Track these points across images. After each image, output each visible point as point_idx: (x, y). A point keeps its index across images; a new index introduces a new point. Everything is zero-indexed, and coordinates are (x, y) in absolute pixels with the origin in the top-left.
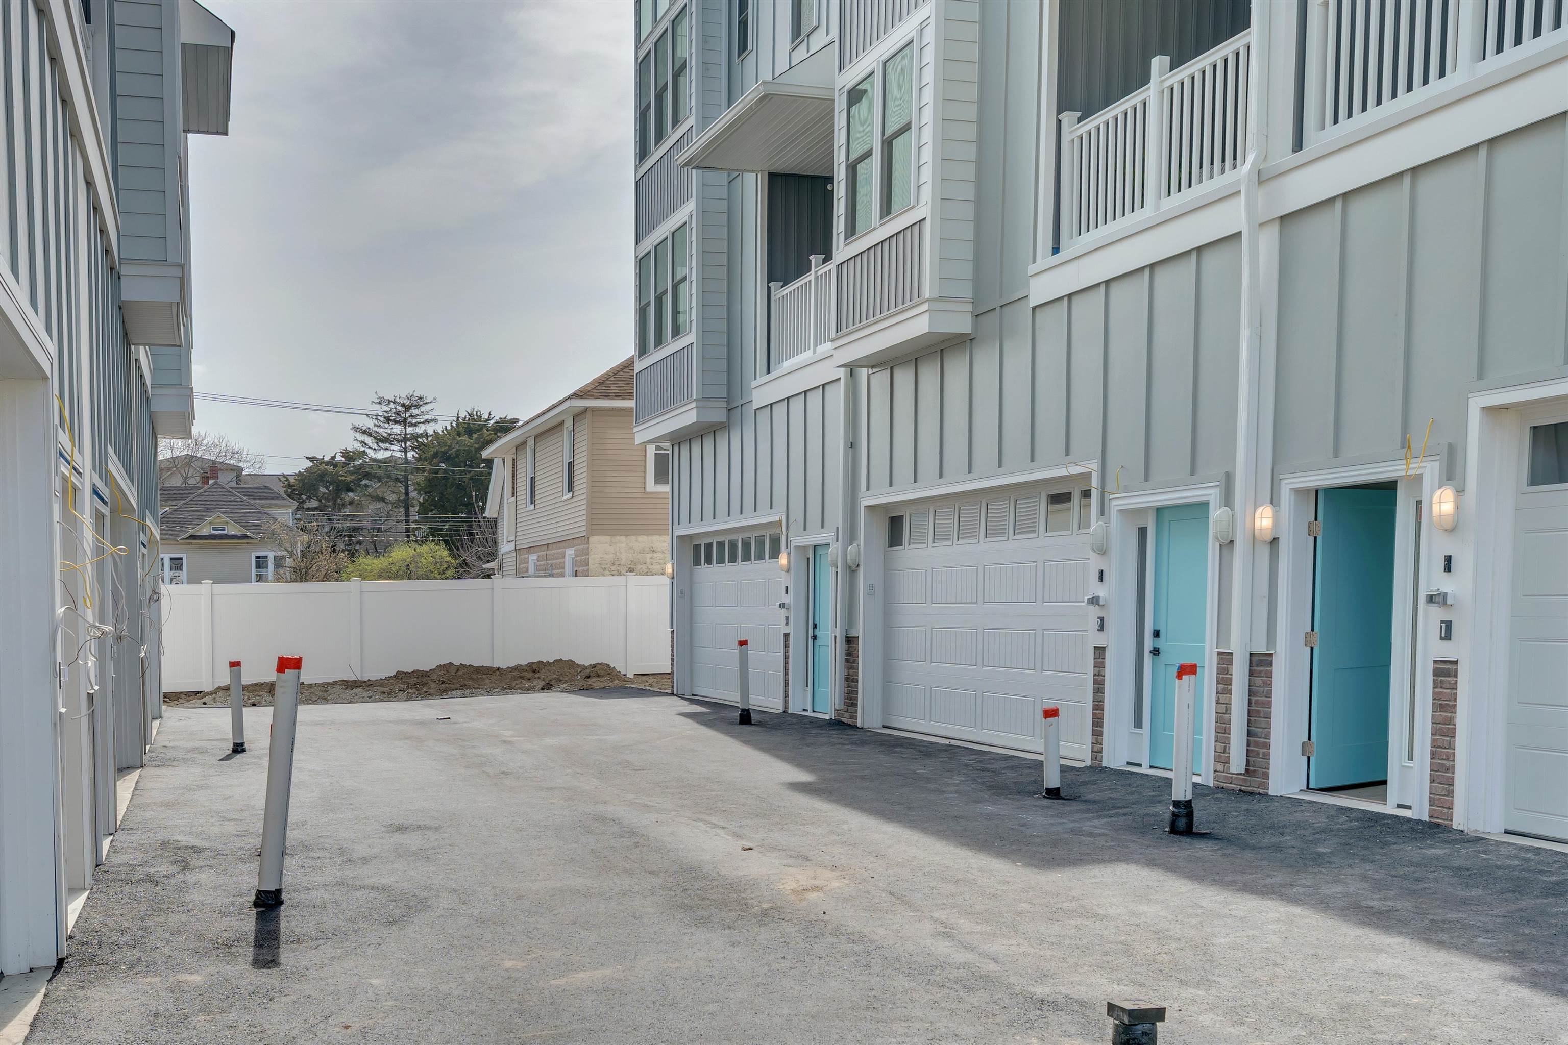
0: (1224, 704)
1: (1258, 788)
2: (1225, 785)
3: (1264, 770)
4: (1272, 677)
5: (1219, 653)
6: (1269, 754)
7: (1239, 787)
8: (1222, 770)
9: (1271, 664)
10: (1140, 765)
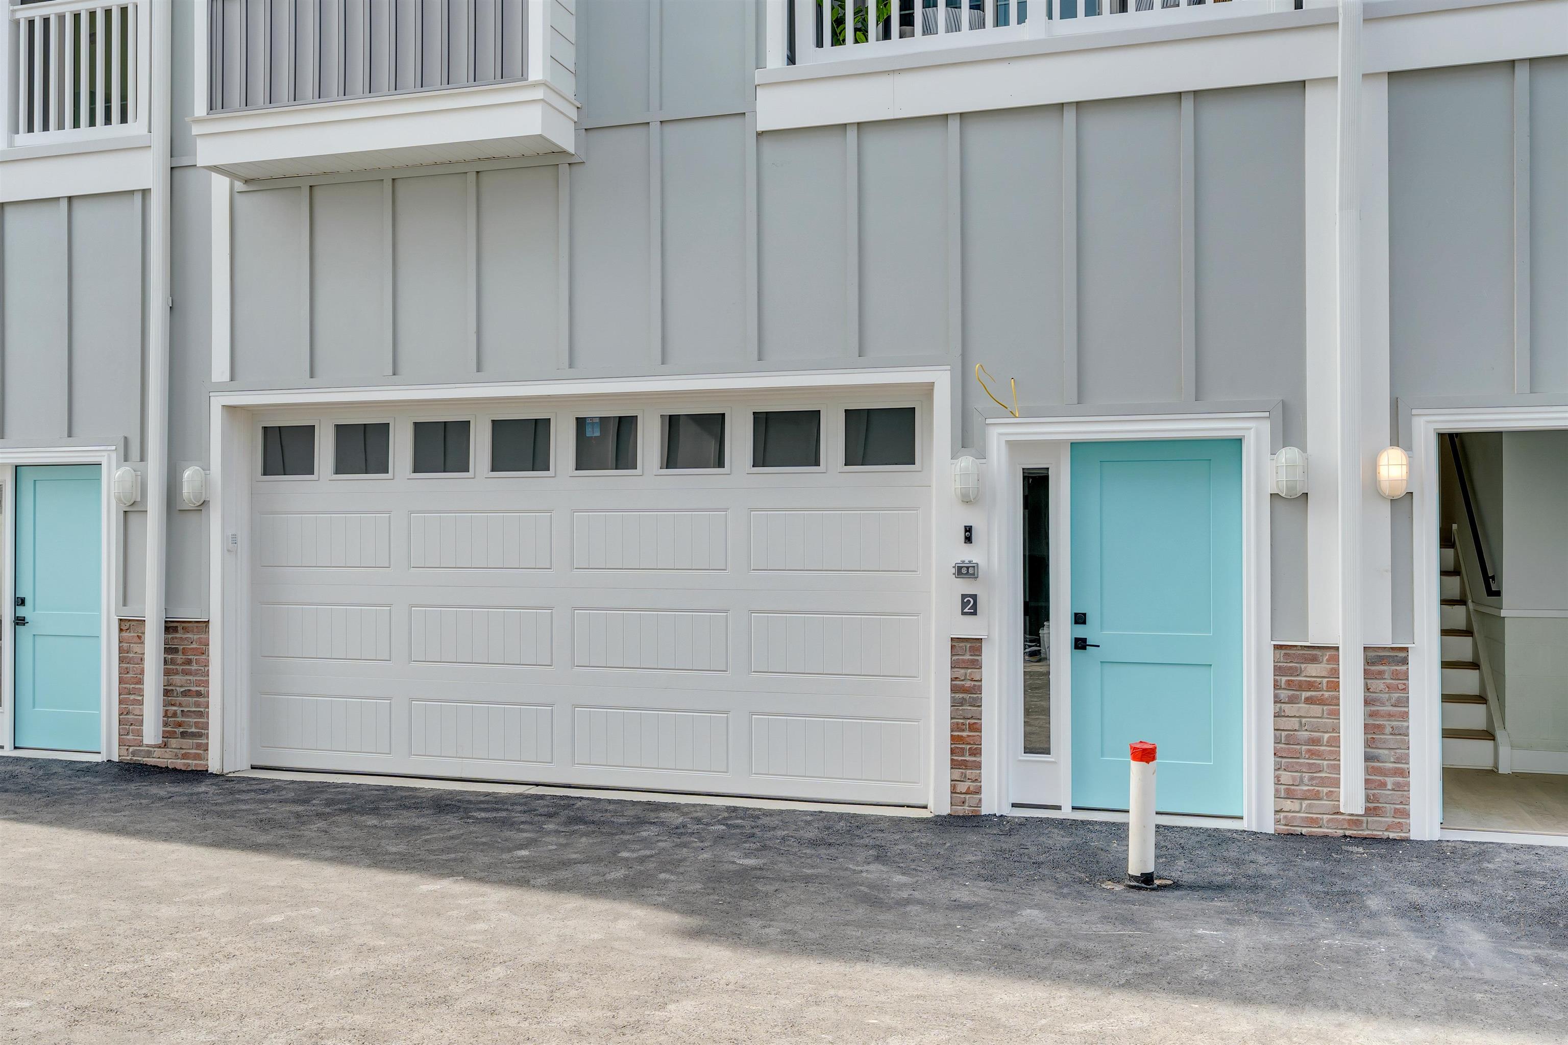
0: (1294, 717)
1: (1386, 830)
2: (1304, 831)
3: (1398, 806)
4: (1407, 679)
5: (1277, 647)
6: (1408, 784)
7: (1341, 831)
8: (1298, 809)
9: (1405, 661)
10: (1058, 808)
